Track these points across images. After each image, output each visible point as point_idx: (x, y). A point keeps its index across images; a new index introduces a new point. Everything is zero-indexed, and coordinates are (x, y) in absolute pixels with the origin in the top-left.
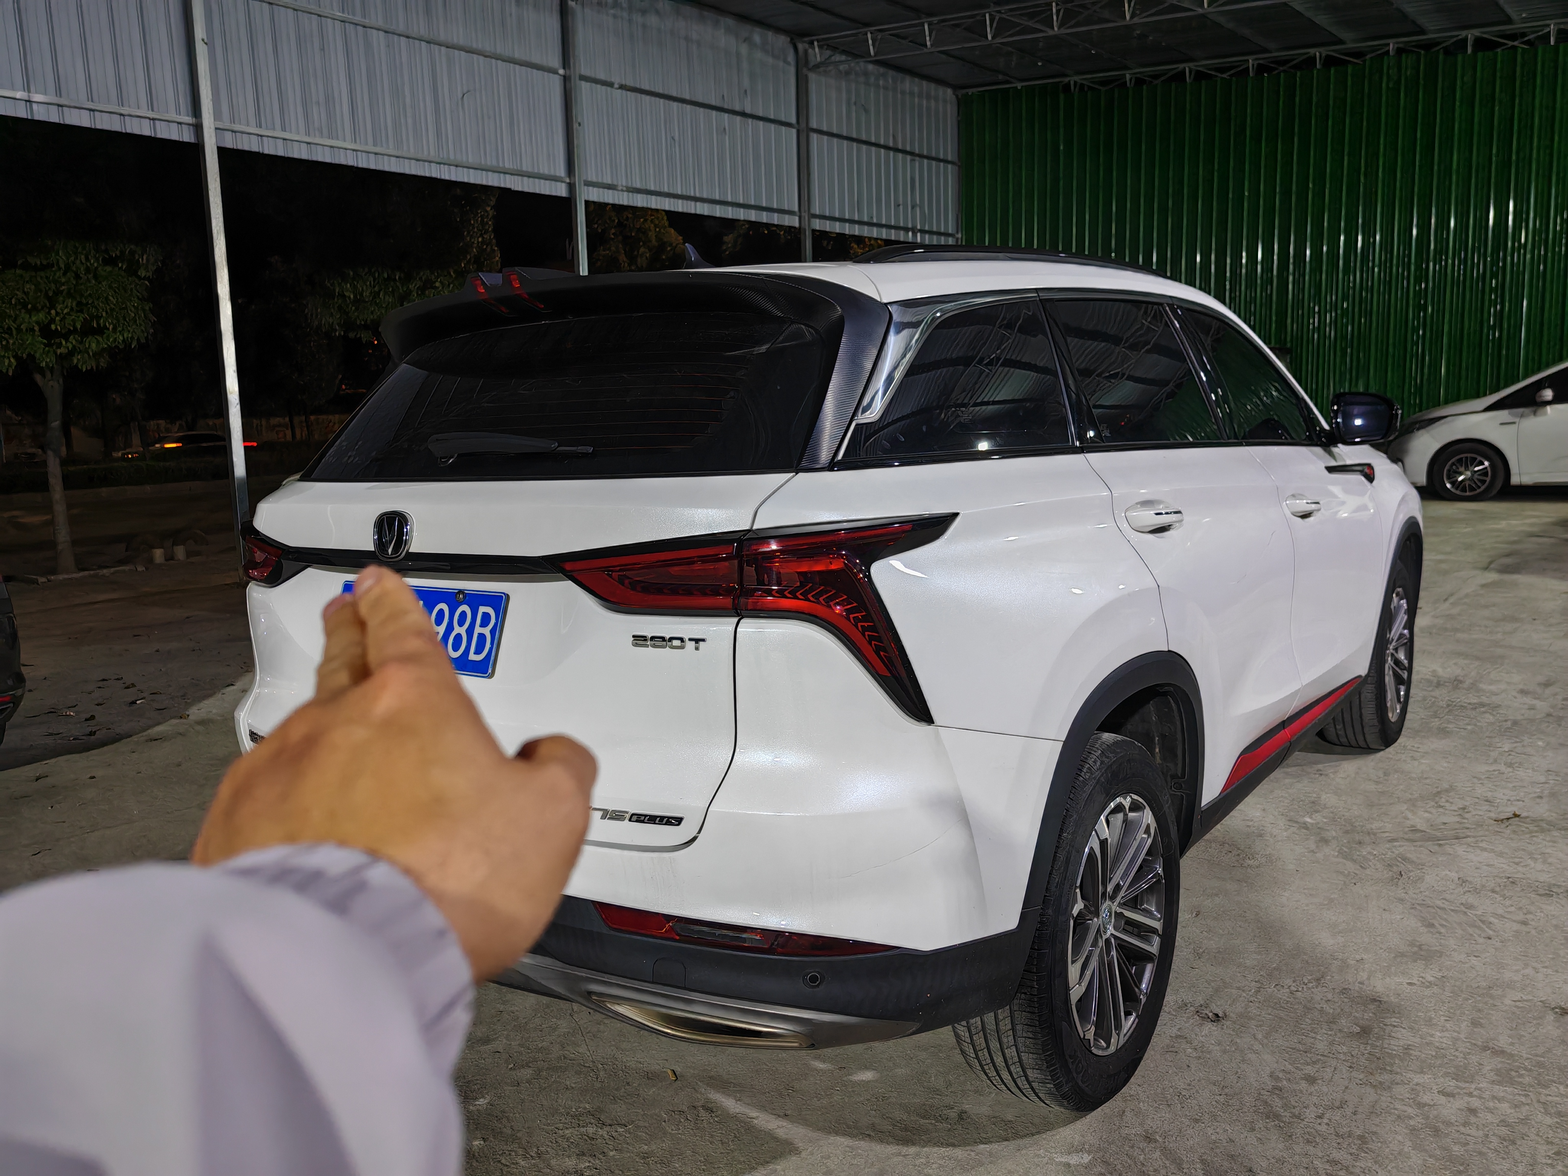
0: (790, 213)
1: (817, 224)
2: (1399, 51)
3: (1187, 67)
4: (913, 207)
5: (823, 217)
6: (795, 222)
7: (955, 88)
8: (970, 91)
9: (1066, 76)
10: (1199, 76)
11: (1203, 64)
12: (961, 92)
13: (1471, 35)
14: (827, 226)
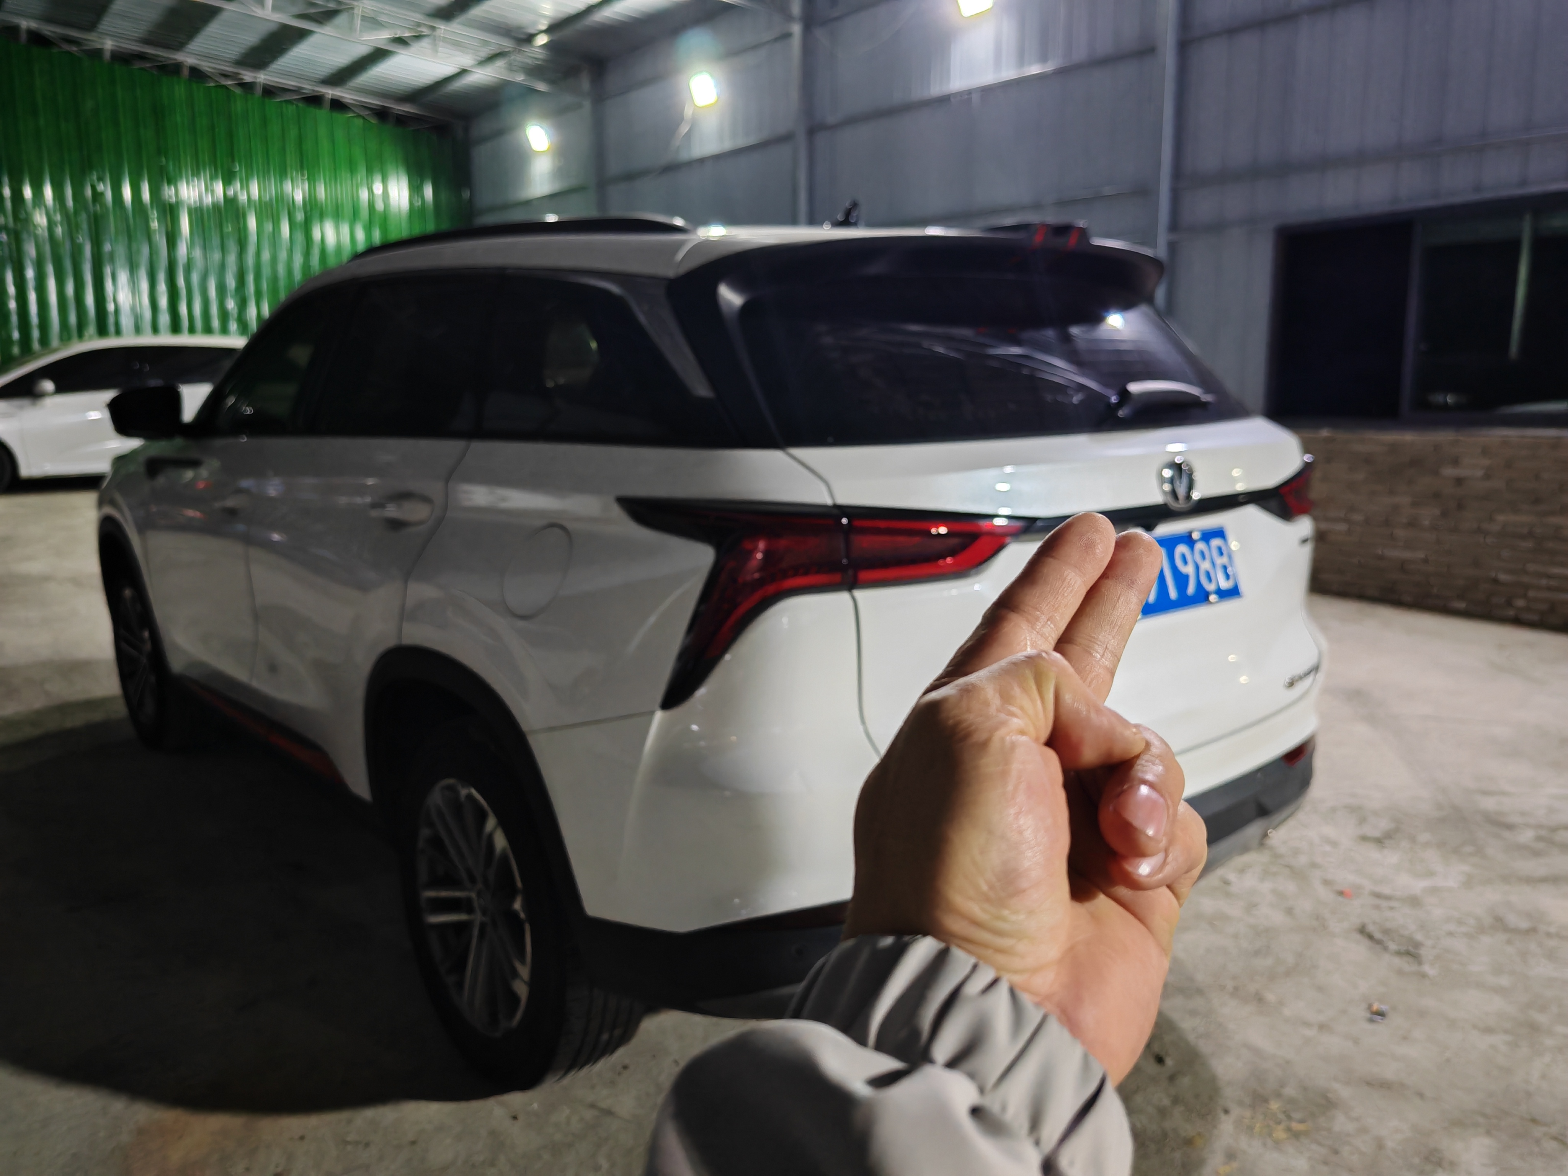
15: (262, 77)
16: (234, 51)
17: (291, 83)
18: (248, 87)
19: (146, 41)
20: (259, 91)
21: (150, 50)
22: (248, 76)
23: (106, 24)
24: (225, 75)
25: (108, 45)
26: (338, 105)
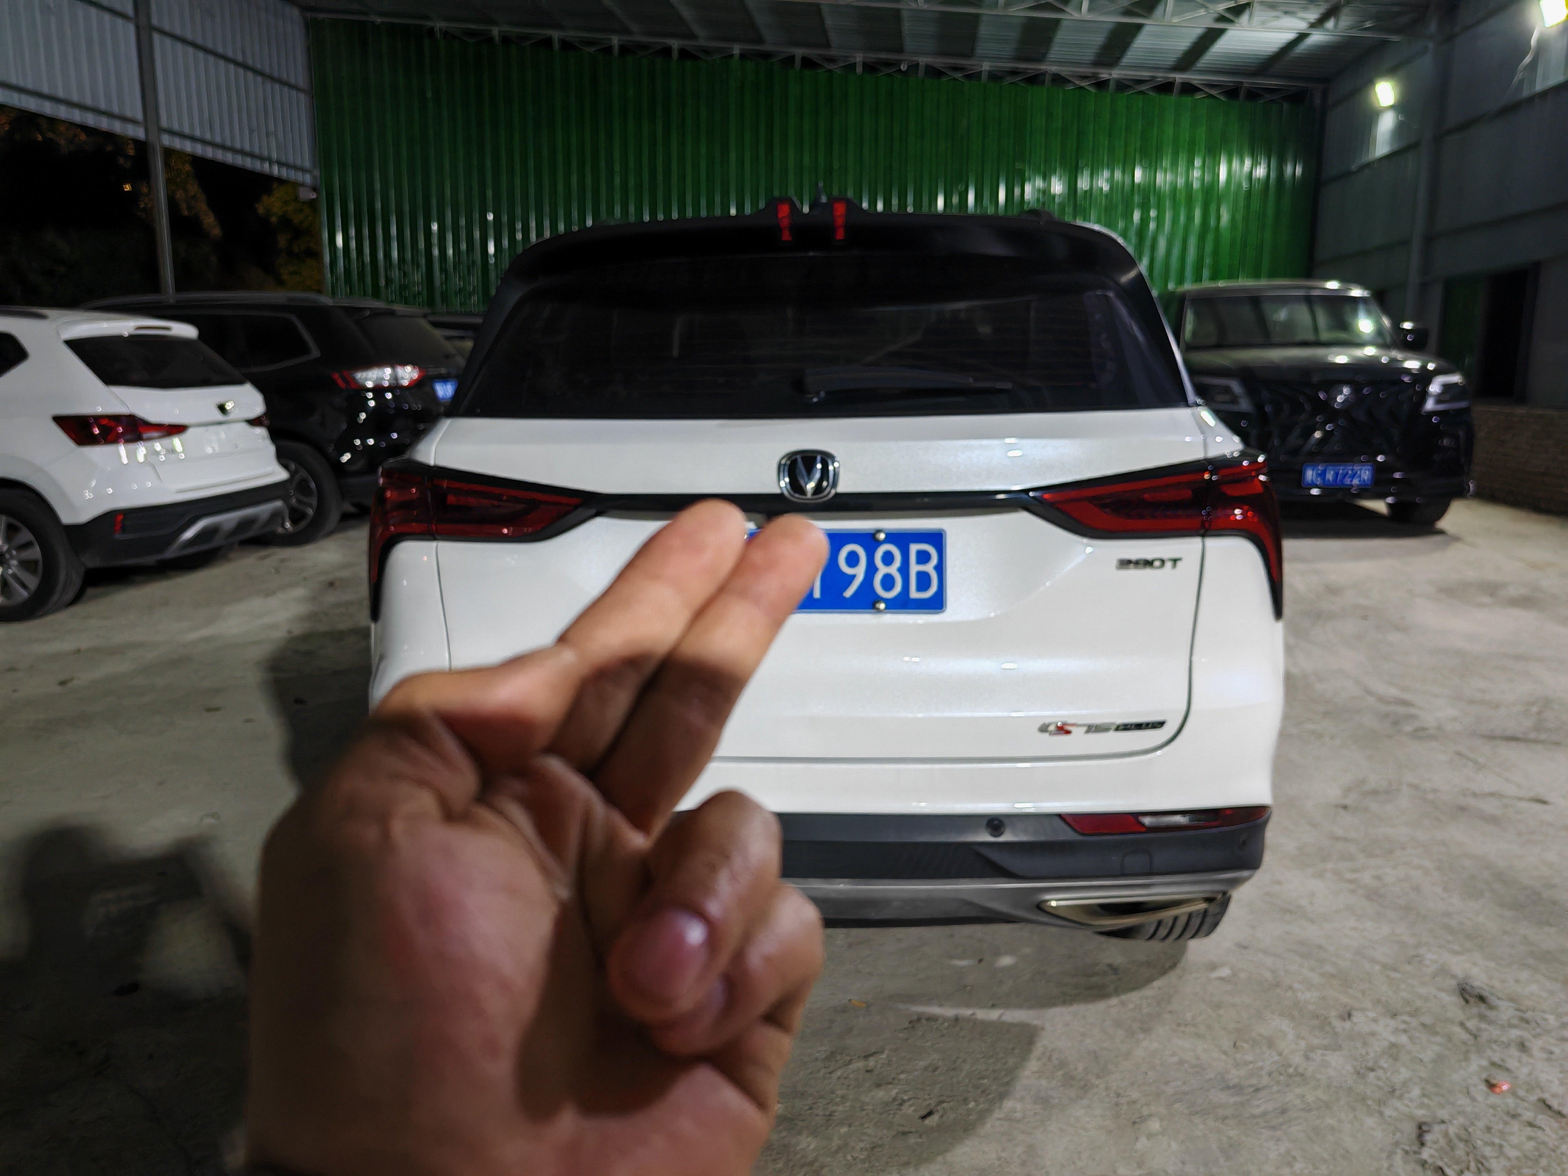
0: (134, 122)
1: (166, 140)
2: (742, 56)
3: (556, 35)
4: (268, 135)
5: (172, 133)
6: (139, 133)
7: (304, 9)
8: (321, 16)
9: (427, 18)
10: (566, 45)
11: (572, 34)
12: (309, 15)
13: (799, 52)
14: (177, 144)
15: (1116, 74)
16: (1089, 54)
17: (1145, 74)
18: (1101, 85)
19: (1018, 59)
20: (1112, 85)
21: (1022, 66)
22: (1104, 74)
23: (981, 49)
24: (1084, 77)
25: (986, 66)
26: (1189, 89)
